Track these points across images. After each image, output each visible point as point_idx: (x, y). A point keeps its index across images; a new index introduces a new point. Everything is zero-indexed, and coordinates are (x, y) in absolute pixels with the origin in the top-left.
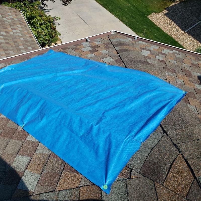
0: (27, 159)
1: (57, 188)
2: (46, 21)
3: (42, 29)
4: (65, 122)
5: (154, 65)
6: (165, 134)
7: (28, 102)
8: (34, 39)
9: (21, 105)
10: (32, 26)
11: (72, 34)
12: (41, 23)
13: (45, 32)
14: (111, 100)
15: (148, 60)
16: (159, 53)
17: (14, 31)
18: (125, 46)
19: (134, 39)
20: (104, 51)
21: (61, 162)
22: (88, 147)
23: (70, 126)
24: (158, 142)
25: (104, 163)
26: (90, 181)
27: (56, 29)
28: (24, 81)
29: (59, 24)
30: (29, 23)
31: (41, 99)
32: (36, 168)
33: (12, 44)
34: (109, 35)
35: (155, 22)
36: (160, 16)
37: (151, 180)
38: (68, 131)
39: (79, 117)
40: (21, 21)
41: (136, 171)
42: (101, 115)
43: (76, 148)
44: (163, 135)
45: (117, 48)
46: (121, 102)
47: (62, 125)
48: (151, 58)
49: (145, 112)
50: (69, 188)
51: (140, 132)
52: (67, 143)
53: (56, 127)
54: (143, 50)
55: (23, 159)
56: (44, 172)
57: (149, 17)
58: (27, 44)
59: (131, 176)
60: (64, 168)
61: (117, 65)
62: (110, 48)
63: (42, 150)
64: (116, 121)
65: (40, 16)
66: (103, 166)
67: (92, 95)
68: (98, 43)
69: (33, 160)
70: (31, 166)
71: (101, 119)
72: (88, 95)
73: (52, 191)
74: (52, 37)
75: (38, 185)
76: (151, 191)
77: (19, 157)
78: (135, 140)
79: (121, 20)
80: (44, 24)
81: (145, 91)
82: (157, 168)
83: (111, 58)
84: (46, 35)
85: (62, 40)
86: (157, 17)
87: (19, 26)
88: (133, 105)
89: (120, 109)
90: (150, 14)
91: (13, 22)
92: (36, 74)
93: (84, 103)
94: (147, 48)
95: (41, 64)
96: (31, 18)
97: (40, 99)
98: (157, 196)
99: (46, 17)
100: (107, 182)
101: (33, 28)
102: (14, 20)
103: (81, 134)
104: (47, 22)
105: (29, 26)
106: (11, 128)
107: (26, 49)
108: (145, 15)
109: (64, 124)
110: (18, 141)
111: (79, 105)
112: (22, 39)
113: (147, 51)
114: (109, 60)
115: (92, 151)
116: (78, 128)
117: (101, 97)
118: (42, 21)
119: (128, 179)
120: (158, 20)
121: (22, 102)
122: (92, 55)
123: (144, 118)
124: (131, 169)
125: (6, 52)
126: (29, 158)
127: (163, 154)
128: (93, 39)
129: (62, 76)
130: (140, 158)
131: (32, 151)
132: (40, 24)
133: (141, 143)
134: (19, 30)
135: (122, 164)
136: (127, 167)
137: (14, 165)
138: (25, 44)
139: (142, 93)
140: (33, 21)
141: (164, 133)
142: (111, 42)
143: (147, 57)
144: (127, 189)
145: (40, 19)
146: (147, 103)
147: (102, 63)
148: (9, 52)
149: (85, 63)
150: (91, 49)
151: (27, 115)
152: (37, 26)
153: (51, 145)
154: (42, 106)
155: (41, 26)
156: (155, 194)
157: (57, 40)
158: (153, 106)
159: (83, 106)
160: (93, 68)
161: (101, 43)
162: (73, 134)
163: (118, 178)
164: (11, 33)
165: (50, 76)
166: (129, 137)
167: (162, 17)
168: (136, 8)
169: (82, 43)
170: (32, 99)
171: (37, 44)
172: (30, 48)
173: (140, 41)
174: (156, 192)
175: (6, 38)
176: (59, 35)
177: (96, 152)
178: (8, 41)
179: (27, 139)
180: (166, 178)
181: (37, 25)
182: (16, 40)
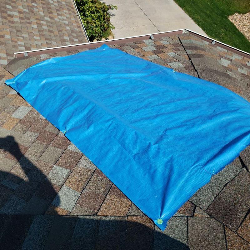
0: (66, 172)
1: (99, 212)
2: (100, 9)
3: (93, 19)
4: (116, 135)
5: (236, 80)
6: (244, 169)
7: (74, 105)
8: (83, 29)
9: (65, 107)
10: (82, 14)
11: (129, 29)
12: (93, 11)
13: (95, 23)
14: (176, 116)
15: (229, 72)
16: (243, 64)
17: (60, 17)
18: (199, 51)
19: (211, 43)
20: (172, 54)
21: (107, 181)
22: (141, 169)
23: (122, 141)
24: (234, 177)
25: (160, 191)
26: (141, 211)
27: (110, 20)
28: (71, 78)
29: (113, 15)
30: (79, 9)
31: (90, 103)
32: (75, 184)
33: (56, 33)
34: (179, 34)
35: (236, 26)
36: (245, 18)
37: (221, 223)
38: (119, 146)
39: (134, 131)
40: (69, 6)
41: (202, 209)
42: (161, 133)
43: (127, 168)
44: (242, 169)
45: (189, 52)
46: (190, 120)
47: (112, 137)
48: (231, 70)
49: (220, 138)
50: (114, 215)
51: (212, 161)
52: (117, 160)
53: (105, 140)
54: (221, 59)
55: (61, 171)
56: (85, 190)
57: (230, 18)
58: (74, 35)
59: (194, 214)
60: (109, 190)
61: (187, 73)
62: (180, 50)
63: (85, 164)
64: (181, 143)
65: (92, 2)
66: (159, 196)
67: (152, 107)
68: (164, 43)
69: (73, 174)
70: (71, 181)
71: (161, 138)
72: (146, 106)
73: (93, 215)
74: (104, 30)
75: (76, 204)
76: (219, 237)
77: (57, 168)
78: (204, 171)
79: (193, 18)
80: (96, 13)
81: (222, 111)
82: (230, 210)
83: (180, 63)
84: (96, 27)
85: (114, 35)
86: (241, 19)
87: (67, 12)
88: (204, 126)
89: (187, 129)
90: (231, 14)
91: (60, 6)
92: (86, 72)
93: (141, 115)
94: (227, 56)
95: (91, 60)
96: (82, 3)
97: (88, 102)
98: (226, 245)
99: (100, 4)
100: (163, 216)
101: (82, 17)
102: (62, 4)
103: (135, 152)
104: (100, 11)
105: (78, 14)
106: (51, 133)
107: (72, 41)
108: (225, 14)
109: (115, 137)
110: (57, 149)
111: (136, 116)
112: (68, 28)
113: (227, 61)
114: (177, 65)
115: (147, 176)
116: (131, 145)
117: (163, 111)
118: (94, 9)
119: (190, 216)
120: (241, 23)
121: (66, 104)
122: (155, 57)
123: (219, 145)
124: (195, 205)
125: (48, 42)
126: (68, 171)
127: (240, 193)
128: (158, 37)
129: (117, 78)
130: (209, 193)
131: (73, 164)
132: (91, 12)
133: (212, 176)
134: (66, 17)
135: (184, 197)
136: (190, 202)
137: (51, 177)
138: (71, 35)
139: (218, 113)
140: (84, 7)
141: (243, 167)
142: (182, 43)
143: (227, 68)
144: (188, 229)
145: (92, 5)
146: (224, 127)
147: (168, 69)
148: (51, 42)
149: (146, 65)
150: (155, 49)
151: (71, 119)
152: (87, 15)
153: (96, 159)
154: (90, 111)
155: (92, 15)
156: (225, 241)
157: (109, 34)
158: (231, 132)
159: (139, 119)
160: (156, 72)
161: (168, 43)
162: (124, 150)
163: (177, 214)
164: (57, 19)
165: (102, 77)
166: (197, 166)
167: (248, 20)
168: (215, 5)
169: (144, 41)
170: (78, 101)
171: (85, 36)
172: (76, 40)
173: (219, 46)
174: (226, 239)
175: (50, 25)
176: (113, 28)
177: (152, 178)
178: (51, 29)
179: (68, 148)
180: (241, 224)
181: (88, 13)
182: (61, 28)
